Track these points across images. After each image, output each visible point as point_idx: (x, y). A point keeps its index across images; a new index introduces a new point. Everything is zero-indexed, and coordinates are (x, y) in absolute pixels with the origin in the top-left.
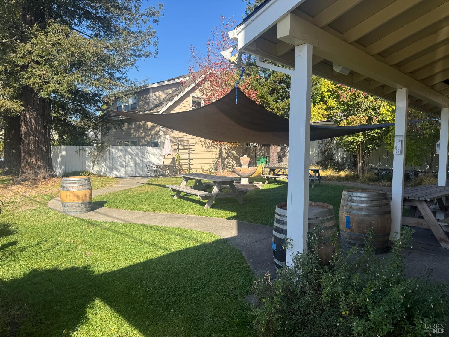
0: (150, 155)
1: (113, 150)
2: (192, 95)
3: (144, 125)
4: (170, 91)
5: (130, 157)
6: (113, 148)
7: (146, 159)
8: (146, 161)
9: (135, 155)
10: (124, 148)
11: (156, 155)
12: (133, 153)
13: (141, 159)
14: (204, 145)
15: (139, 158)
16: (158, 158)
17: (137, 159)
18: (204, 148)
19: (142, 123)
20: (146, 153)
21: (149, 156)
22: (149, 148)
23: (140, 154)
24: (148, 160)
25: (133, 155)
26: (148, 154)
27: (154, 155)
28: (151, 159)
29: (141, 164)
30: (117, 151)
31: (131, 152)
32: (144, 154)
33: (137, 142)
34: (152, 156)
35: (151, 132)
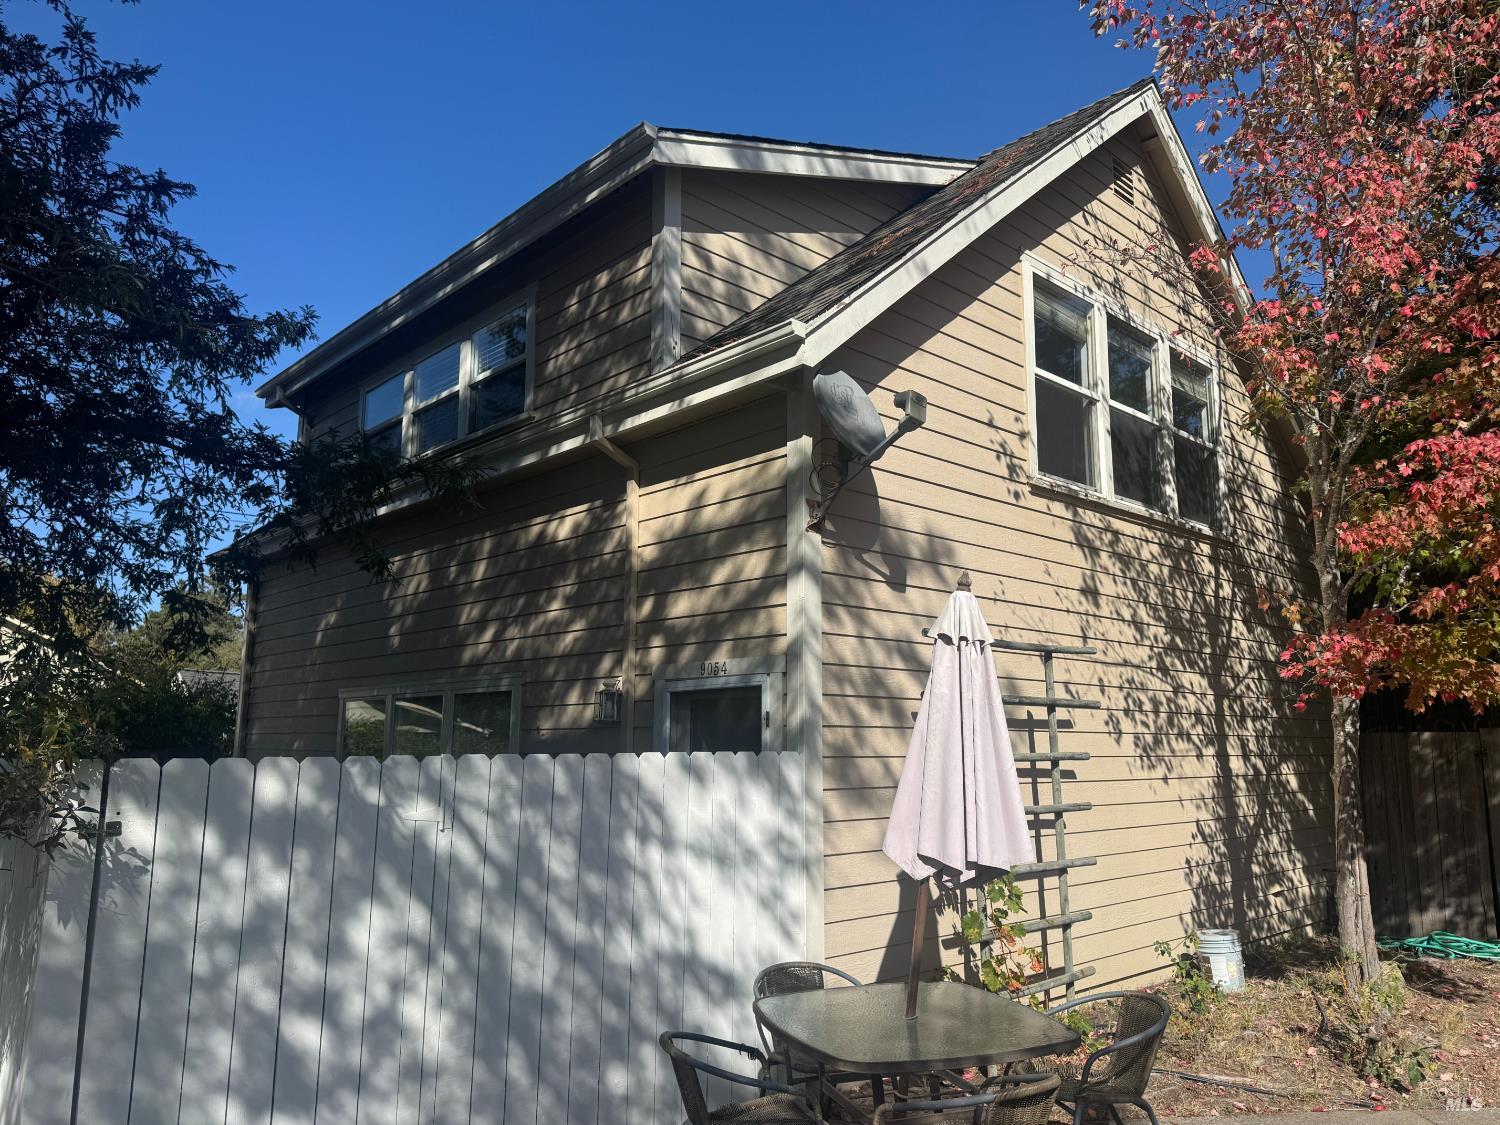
0: (687, 862)
1: (140, 831)
2: (1030, 264)
3: (591, 536)
4: (813, 249)
5: (418, 919)
6: (152, 800)
7: (635, 928)
8: (625, 949)
9: (489, 877)
10: (337, 788)
11: (750, 856)
12: (466, 851)
13: (573, 928)
14: (1126, 725)
15: (545, 927)
16: (770, 901)
17: (514, 936)
18: (1128, 740)
19: (565, 526)
20: (631, 843)
21: (674, 875)
22: (654, 768)
23: (559, 859)
24: (657, 934)
25: (470, 881)
26: (655, 855)
27: (722, 860)
28: (700, 920)
29: (565, 1000)
30: (208, 841)
31: (443, 840)
32: (615, 867)
33: (516, 701)
34: (703, 877)
35: (660, 606)
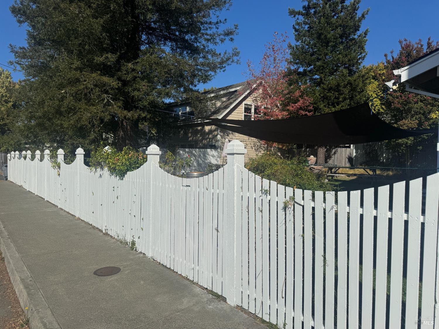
0: (210, 156)
1: (181, 152)
2: (244, 103)
3: (201, 130)
4: (224, 99)
5: (194, 158)
6: (181, 150)
7: (207, 160)
8: (206, 161)
9: (198, 156)
10: (190, 150)
11: (215, 156)
12: (197, 154)
13: (203, 160)
14: (253, 148)
15: (201, 159)
16: (216, 160)
17: (200, 160)
18: (253, 150)
19: (199, 128)
20: (206, 155)
21: (209, 157)
22: (209, 150)
23: (202, 155)
24: (208, 161)
25: (197, 156)
26: (208, 156)
27: (213, 157)
28: (211, 160)
29: (203, 164)
30: (184, 153)
31: (195, 153)
32: (206, 156)
33: (194, 145)
34: (212, 158)
35: (208, 136)
